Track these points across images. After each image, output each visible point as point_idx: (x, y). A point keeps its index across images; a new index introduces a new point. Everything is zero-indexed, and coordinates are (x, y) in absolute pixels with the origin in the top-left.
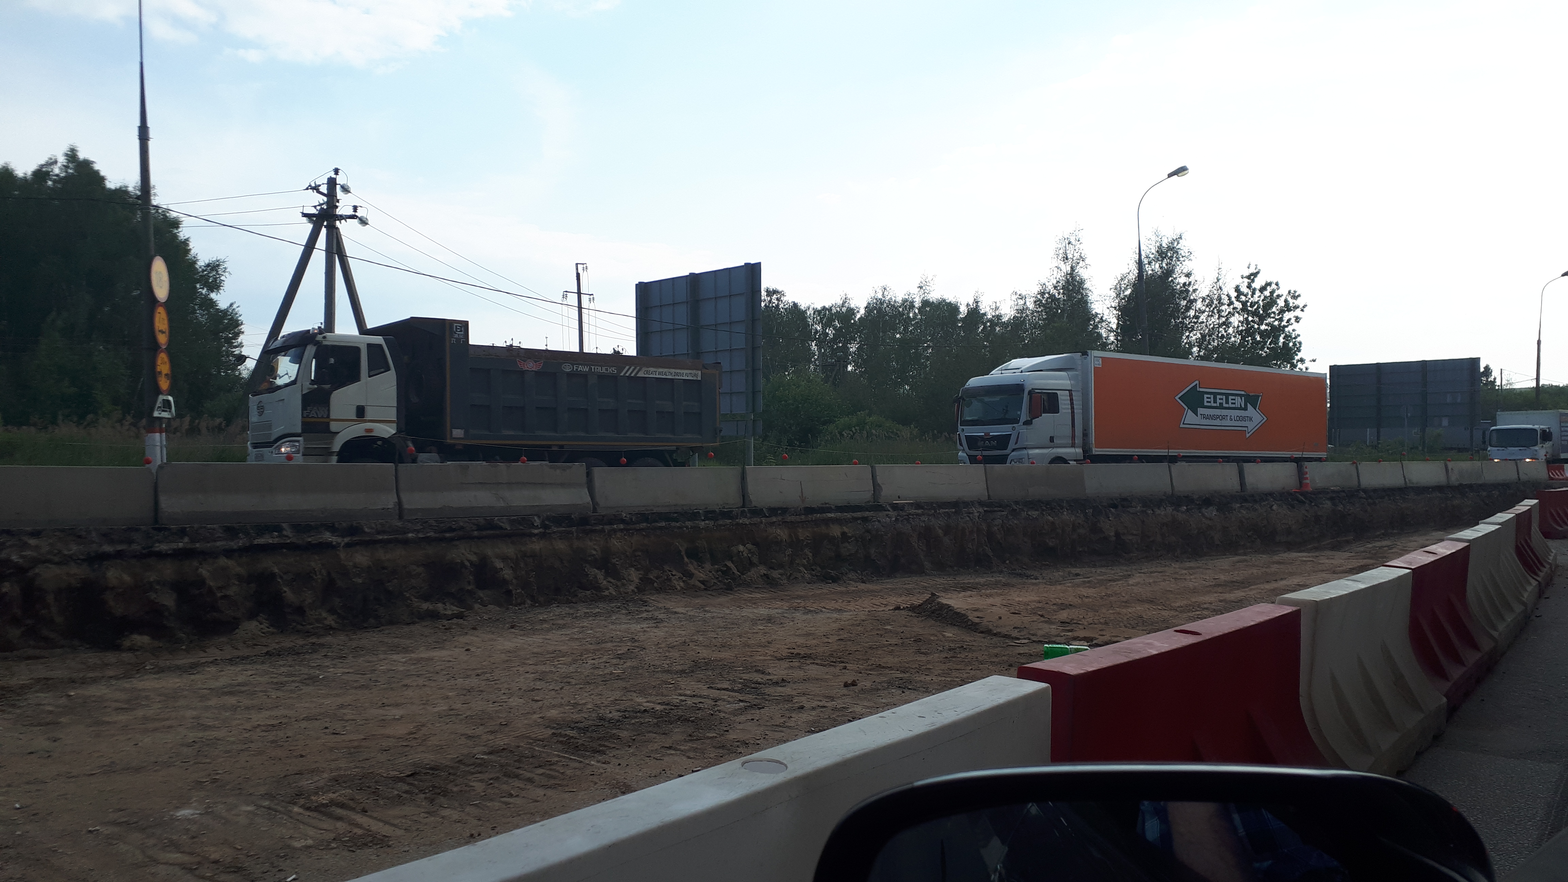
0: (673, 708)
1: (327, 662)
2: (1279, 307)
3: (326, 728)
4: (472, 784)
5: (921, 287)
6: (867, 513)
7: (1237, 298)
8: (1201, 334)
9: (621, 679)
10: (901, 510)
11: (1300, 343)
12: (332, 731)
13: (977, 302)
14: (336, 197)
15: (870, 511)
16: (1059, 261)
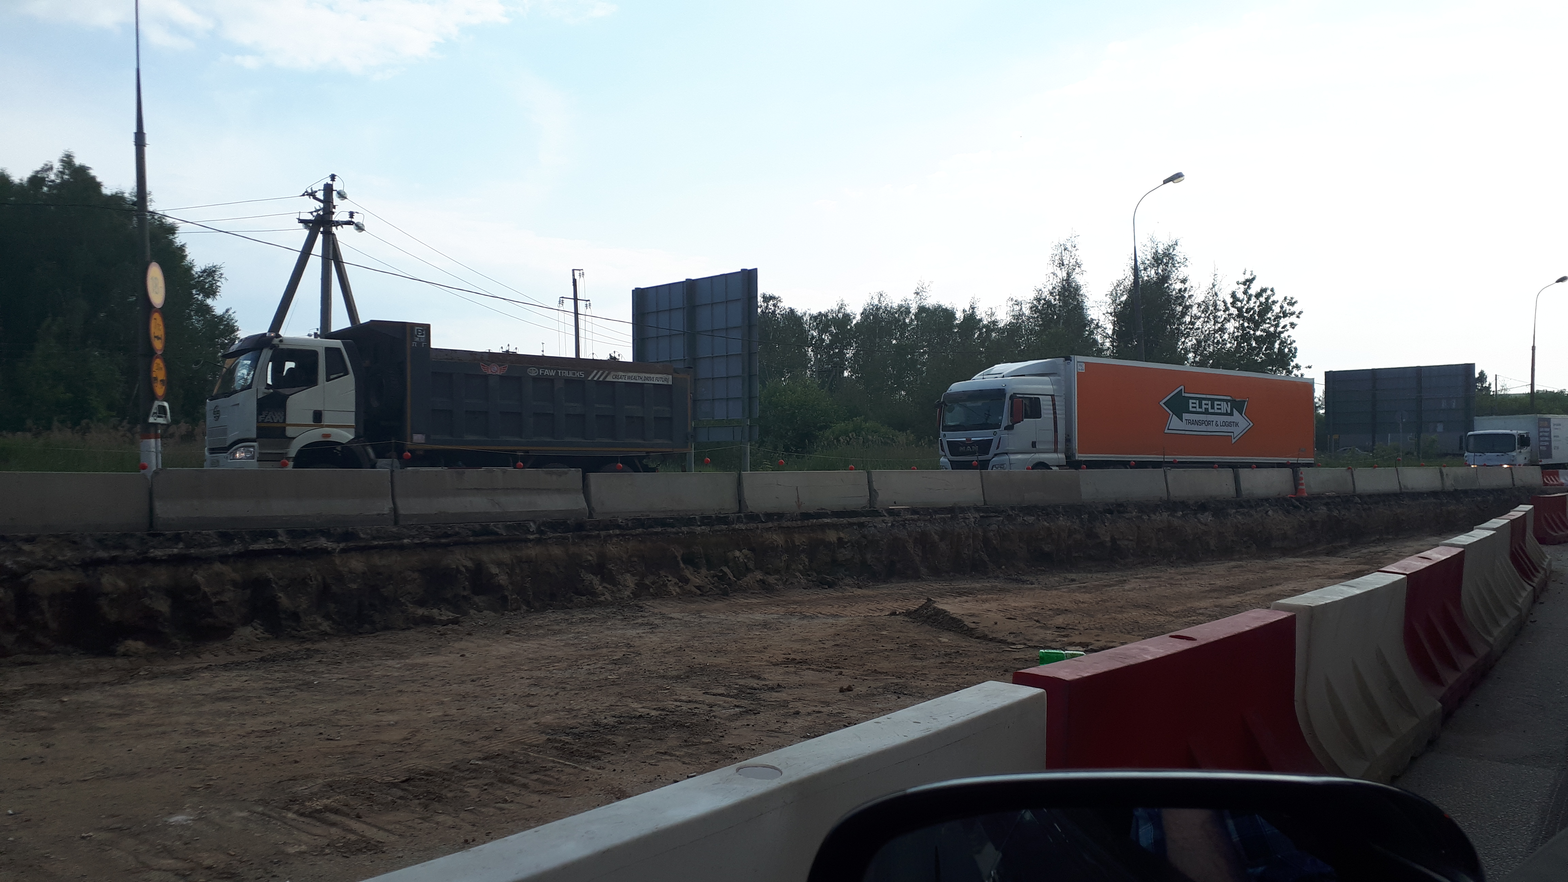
0: (668, 713)
1: (322, 668)
2: (1274, 313)
3: (321, 734)
4: (466, 789)
5: (917, 293)
6: (863, 518)
7: (1233, 304)
9: (616, 685)
10: (897, 516)
11: (1296, 349)
12: (326, 736)
13: (973, 308)
14: (333, 203)
15: (866, 517)
16: (1055, 267)
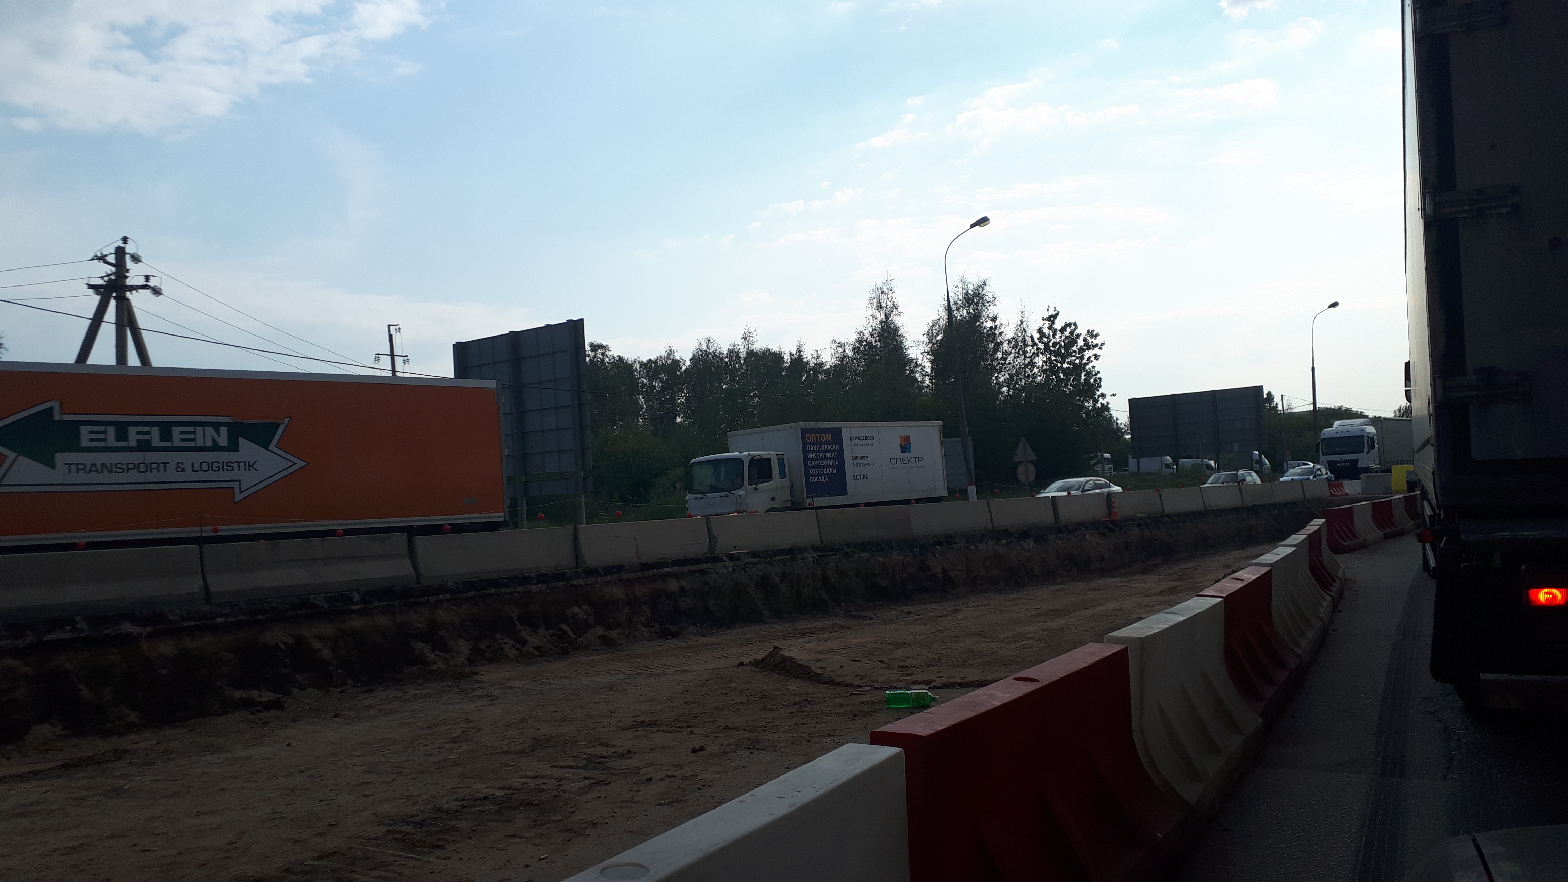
0: (515, 792)
2: (1079, 346)
3: (135, 845)
5: (745, 338)
6: (704, 565)
7: (1040, 339)
8: (1009, 374)
9: (457, 765)
10: (737, 560)
11: (1100, 379)
13: (800, 352)
14: (125, 266)
15: (707, 563)
16: (874, 310)
